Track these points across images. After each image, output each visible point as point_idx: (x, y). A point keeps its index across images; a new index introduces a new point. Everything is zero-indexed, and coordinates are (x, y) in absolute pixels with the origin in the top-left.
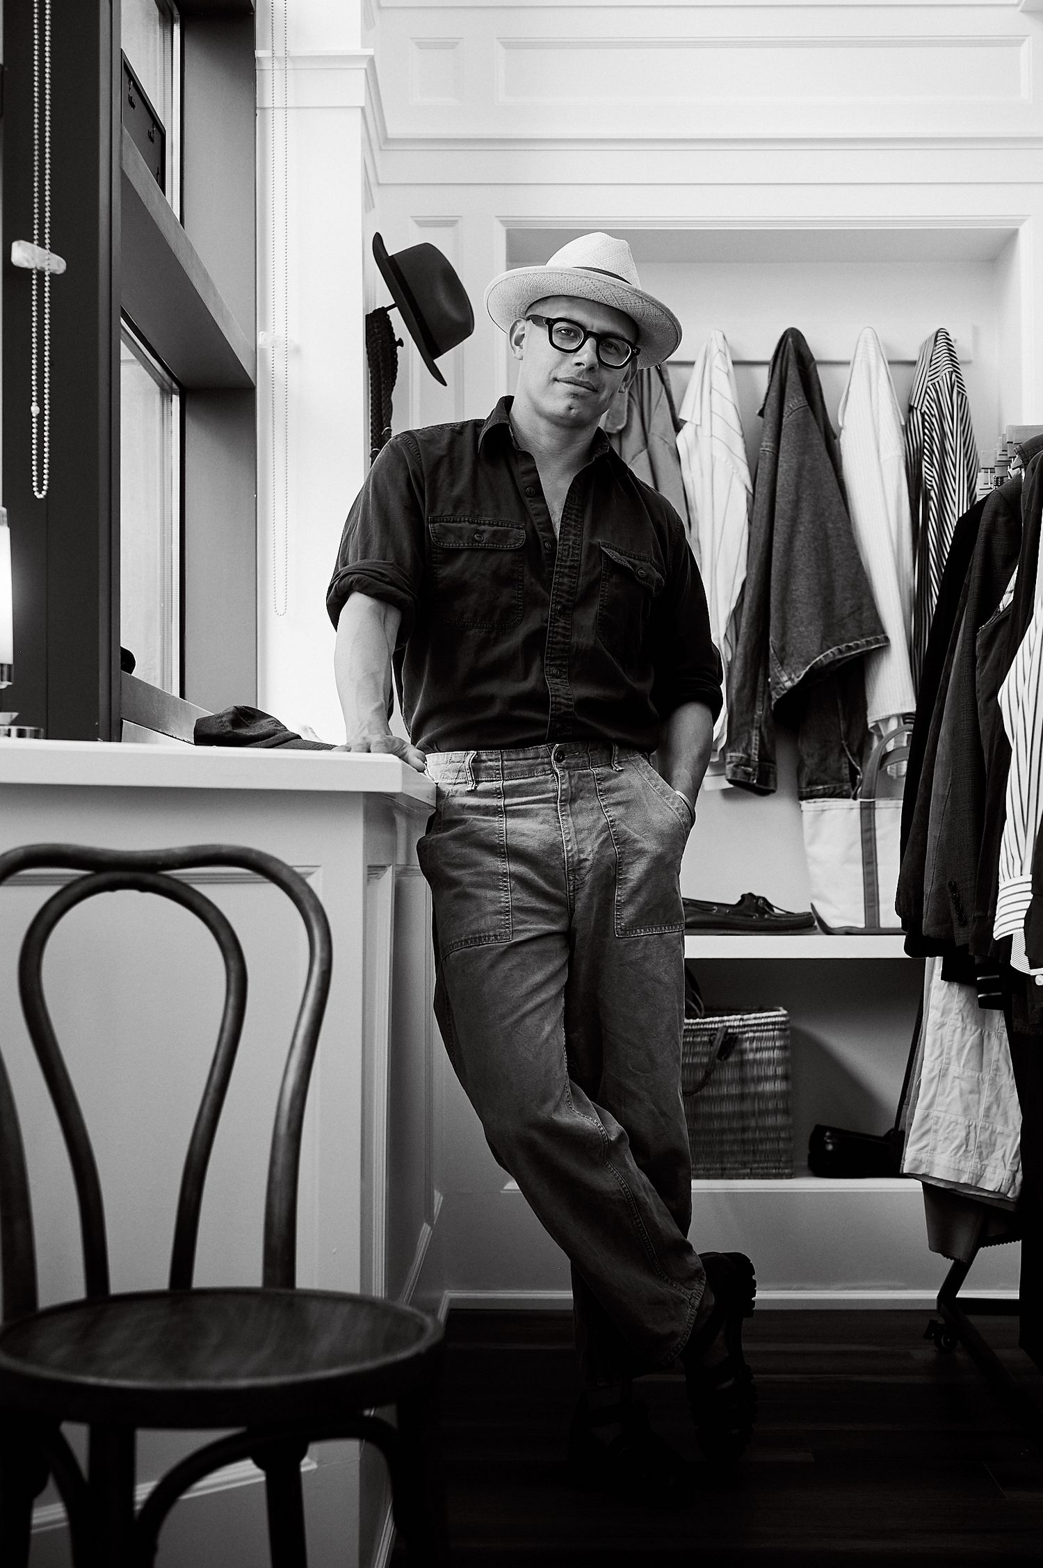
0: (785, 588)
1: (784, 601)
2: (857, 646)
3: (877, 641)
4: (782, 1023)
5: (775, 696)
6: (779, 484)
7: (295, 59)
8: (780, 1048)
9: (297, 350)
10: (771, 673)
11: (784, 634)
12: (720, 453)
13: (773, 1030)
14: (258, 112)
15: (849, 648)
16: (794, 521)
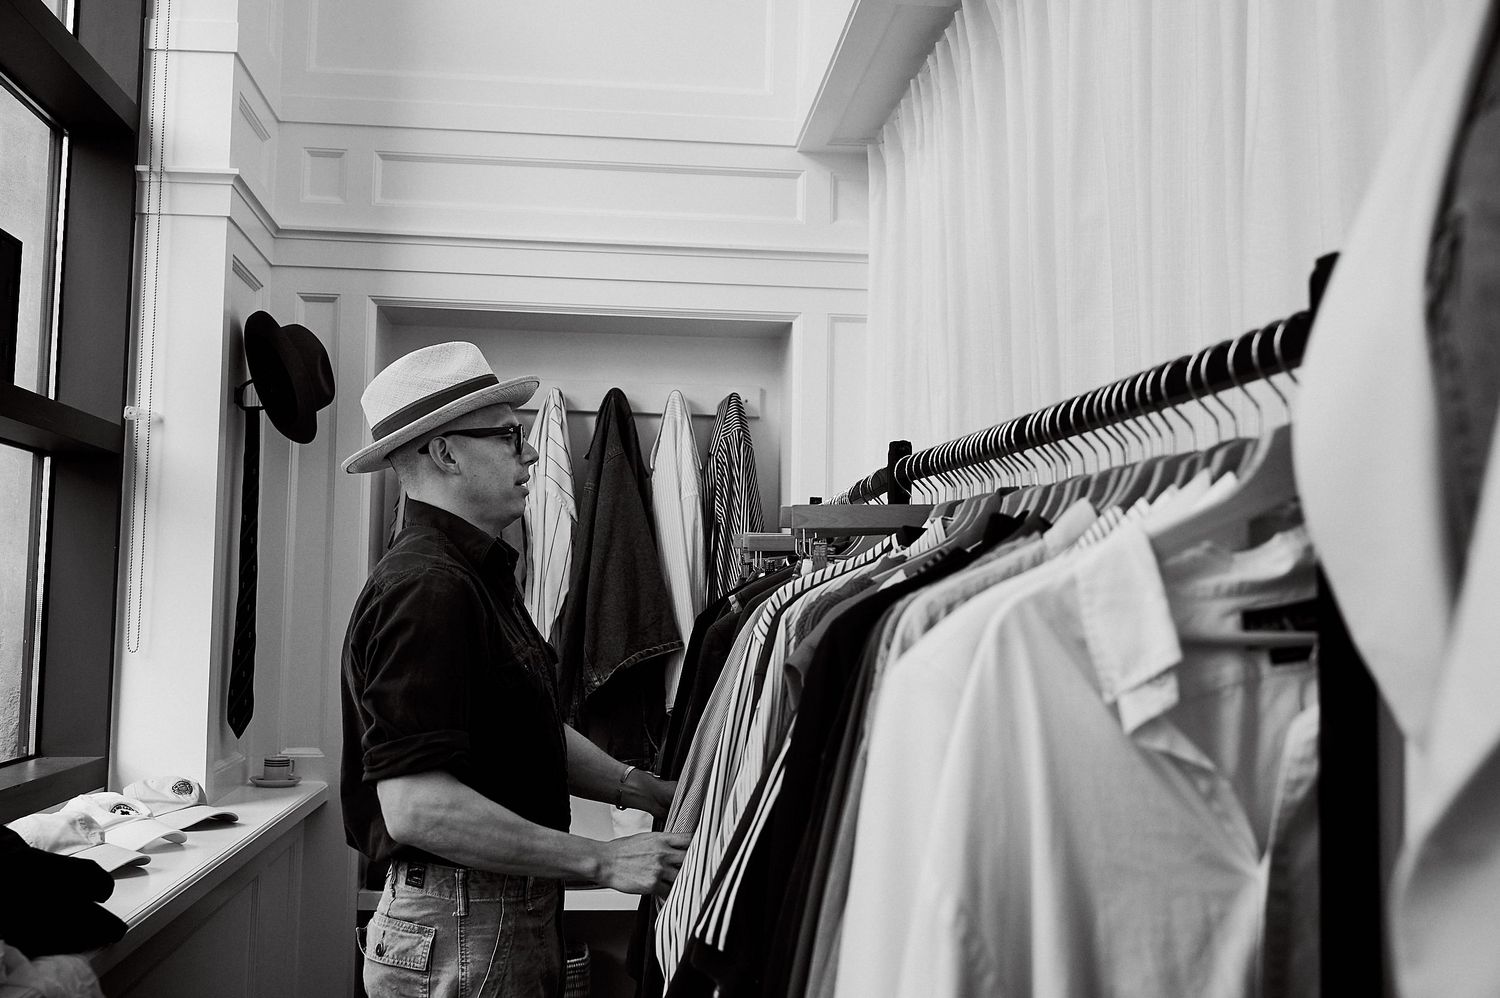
0: (599, 603)
1: (596, 614)
2: (656, 651)
3: (673, 646)
4: (581, 968)
5: (588, 693)
6: (597, 518)
7: (169, 174)
8: (580, 989)
9: (161, 421)
10: (584, 673)
11: (596, 640)
12: (552, 489)
13: (574, 974)
14: (137, 217)
15: (649, 653)
16: (607, 549)
